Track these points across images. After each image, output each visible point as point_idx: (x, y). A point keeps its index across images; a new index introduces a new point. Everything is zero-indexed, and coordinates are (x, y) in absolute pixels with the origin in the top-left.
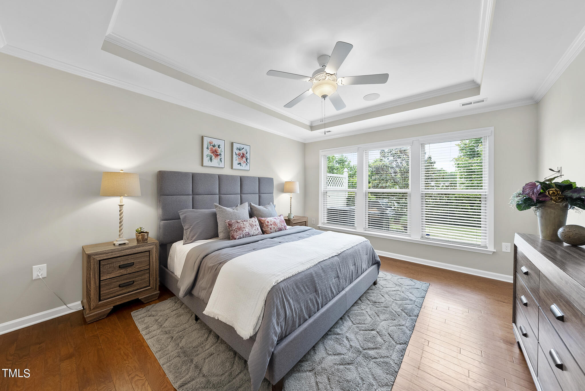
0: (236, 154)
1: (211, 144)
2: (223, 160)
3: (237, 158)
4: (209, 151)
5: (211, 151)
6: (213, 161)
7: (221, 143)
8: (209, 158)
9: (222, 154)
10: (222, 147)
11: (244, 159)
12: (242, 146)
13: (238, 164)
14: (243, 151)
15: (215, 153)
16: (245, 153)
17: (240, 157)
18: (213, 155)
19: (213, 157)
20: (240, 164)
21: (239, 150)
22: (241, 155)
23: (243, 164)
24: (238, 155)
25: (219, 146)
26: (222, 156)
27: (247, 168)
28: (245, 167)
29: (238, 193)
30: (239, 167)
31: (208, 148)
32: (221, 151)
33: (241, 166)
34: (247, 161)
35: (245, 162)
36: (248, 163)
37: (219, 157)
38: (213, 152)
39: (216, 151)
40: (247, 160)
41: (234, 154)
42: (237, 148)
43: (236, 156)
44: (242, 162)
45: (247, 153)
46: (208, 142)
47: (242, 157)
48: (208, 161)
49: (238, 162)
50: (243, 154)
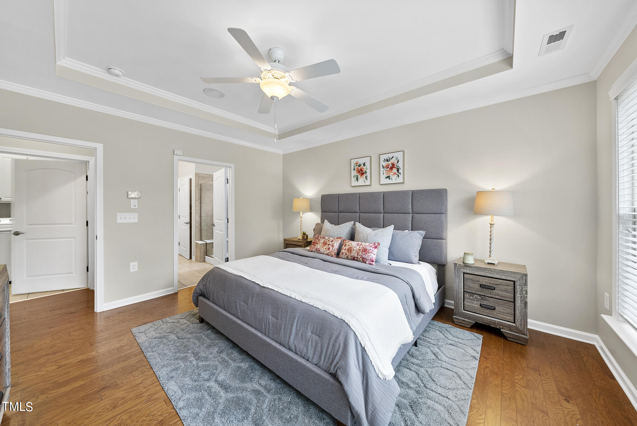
0: (383, 167)
1: (357, 165)
2: (369, 178)
3: (385, 171)
4: (355, 171)
5: (357, 171)
6: (359, 180)
7: (367, 160)
8: (355, 178)
9: (368, 171)
10: (368, 164)
11: (395, 170)
12: (390, 156)
13: (386, 178)
14: (394, 161)
15: (361, 172)
16: (395, 162)
17: (389, 169)
18: (359, 174)
19: (359, 176)
20: (388, 177)
21: (387, 161)
22: (390, 167)
23: (393, 176)
24: (385, 167)
25: (364, 165)
26: (368, 174)
27: (400, 180)
28: (396, 179)
29: (379, 212)
30: (388, 181)
31: (354, 170)
32: (367, 168)
33: (389, 179)
34: (398, 172)
35: (395, 174)
36: (400, 174)
37: (365, 175)
38: (359, 172)
39: (361, 170)
40: (398, 170)
41: (381, 167)
42: (385, 159)
43: (383, 169)
44: (391, 174)
45: (398, 162)
46: (354, 163)
47: (391, 168)
48: (355, 181)
49: (386, 175)
50: (393, 164)
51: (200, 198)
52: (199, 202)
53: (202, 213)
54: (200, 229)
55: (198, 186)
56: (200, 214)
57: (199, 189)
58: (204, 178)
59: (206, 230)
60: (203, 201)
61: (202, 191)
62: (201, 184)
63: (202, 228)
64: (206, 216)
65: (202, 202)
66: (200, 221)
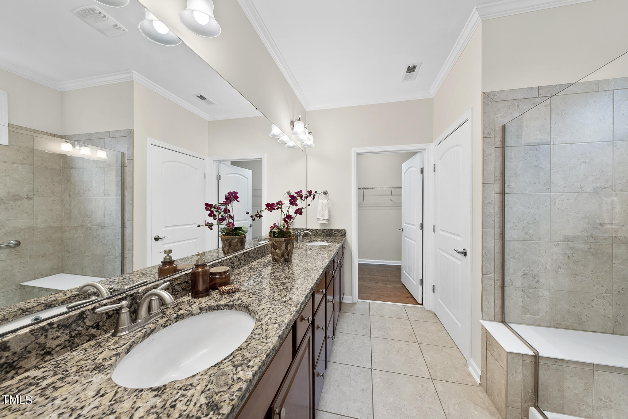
51: (498, 175)
52: (498, 190)
53: (508, 226)
54: (499, 283)
55: (493, 134)
56: (498, 231)
57: (498, 144)
58: (516, 103)
59: (523, 289)
60: (512, 185)
61: (508, 152)
62: (503, 128)
63: (507, 278)
64: (525, 240)
65: (507, 190)
66: (498, 256)
